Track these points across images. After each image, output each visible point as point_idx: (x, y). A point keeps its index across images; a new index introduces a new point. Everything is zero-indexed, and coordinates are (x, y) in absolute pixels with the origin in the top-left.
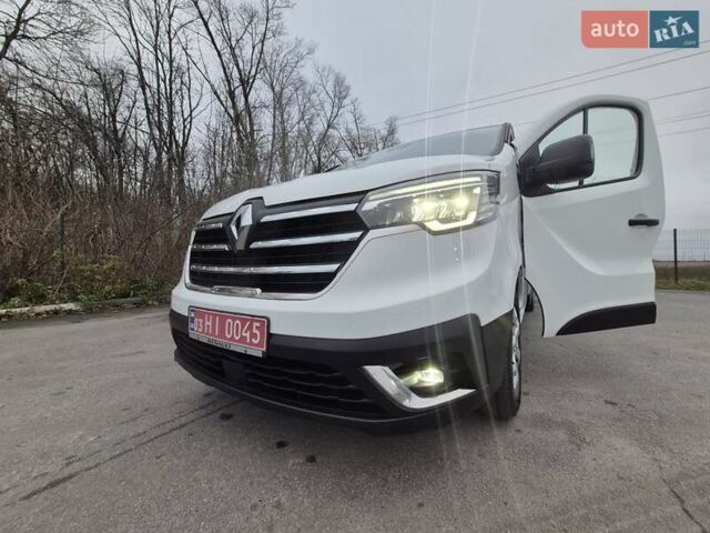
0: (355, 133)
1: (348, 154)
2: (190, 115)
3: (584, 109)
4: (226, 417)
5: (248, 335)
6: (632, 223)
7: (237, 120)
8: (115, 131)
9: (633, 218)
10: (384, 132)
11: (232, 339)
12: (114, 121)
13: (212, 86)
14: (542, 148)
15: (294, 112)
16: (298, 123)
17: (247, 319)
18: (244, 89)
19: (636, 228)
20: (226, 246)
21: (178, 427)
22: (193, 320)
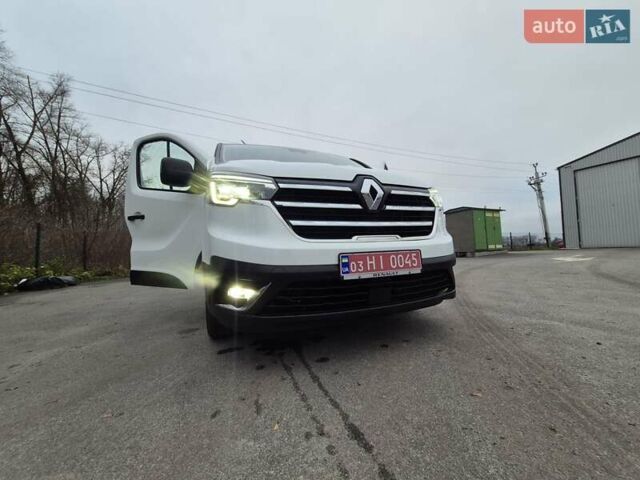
5: (409, 262)
10: (48, 89)
11: (398, 268)
17: (404, 252)
20: (358, 207)
21: (315, 379)
22: (346, 265)
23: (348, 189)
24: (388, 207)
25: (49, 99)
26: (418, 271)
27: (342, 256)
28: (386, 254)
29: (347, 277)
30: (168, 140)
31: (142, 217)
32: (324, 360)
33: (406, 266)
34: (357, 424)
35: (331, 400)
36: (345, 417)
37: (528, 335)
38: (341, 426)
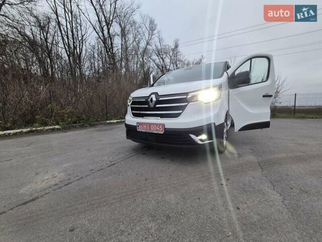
0: (159, 47)
1: (157, 57)
2: (82, 38)
3: (251, 59)
4: (144, 154)
6: (264, 96)
7: (104, 41)
8: (47, 47)
9: (264, 94)
10: (173, 47)
11: (153, 130)
12: (47, 42)
13: (92, 25)
14: (236, 73)
15: (130, 37)
16: (133, 43)
17: (157, 125)
18: (108, 27)
19: (265, 98)
20: (147, 106)
22: (138, 126)
23: (144, 100)
24: (157, 106)
25: (173, 50)
26: (162, 133)
27: (138, 123)
28: (150, 124)
29: (138, 130)
33: (157, 130)
36: (118, 163)
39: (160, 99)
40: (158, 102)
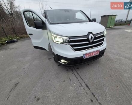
11: (95, 54)
20: (88, 42)
21: (78, 74)
22: (85, 56)
23: (86, 38)
26: (98, 54)
28: (92, 53)
29: (84, 58)
30: (32, 12)
31: (32, 34)
32: (78, 68)
34: (87, 84)
35: (82, 79)
36: (85, 83)
37: (116, 62)
38: (84, 85)
39: (96, 36)
40: (95, 38)
